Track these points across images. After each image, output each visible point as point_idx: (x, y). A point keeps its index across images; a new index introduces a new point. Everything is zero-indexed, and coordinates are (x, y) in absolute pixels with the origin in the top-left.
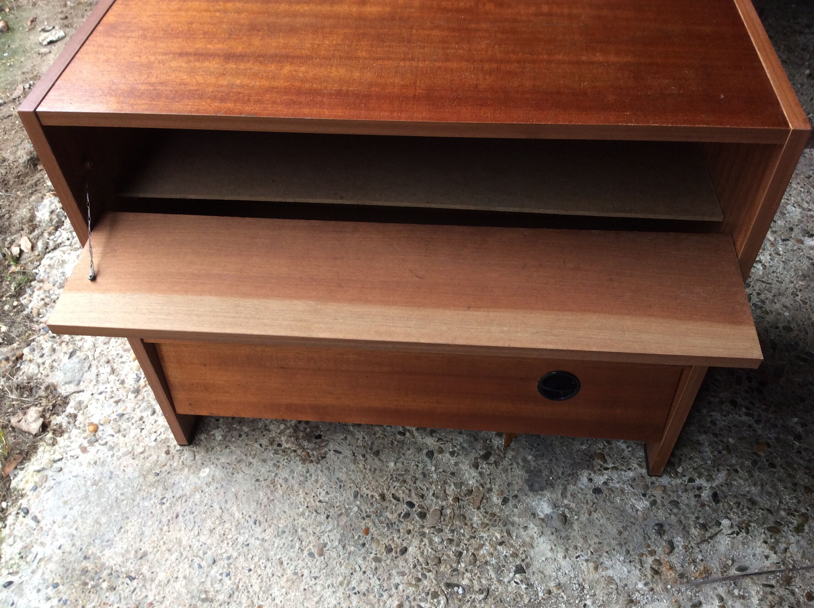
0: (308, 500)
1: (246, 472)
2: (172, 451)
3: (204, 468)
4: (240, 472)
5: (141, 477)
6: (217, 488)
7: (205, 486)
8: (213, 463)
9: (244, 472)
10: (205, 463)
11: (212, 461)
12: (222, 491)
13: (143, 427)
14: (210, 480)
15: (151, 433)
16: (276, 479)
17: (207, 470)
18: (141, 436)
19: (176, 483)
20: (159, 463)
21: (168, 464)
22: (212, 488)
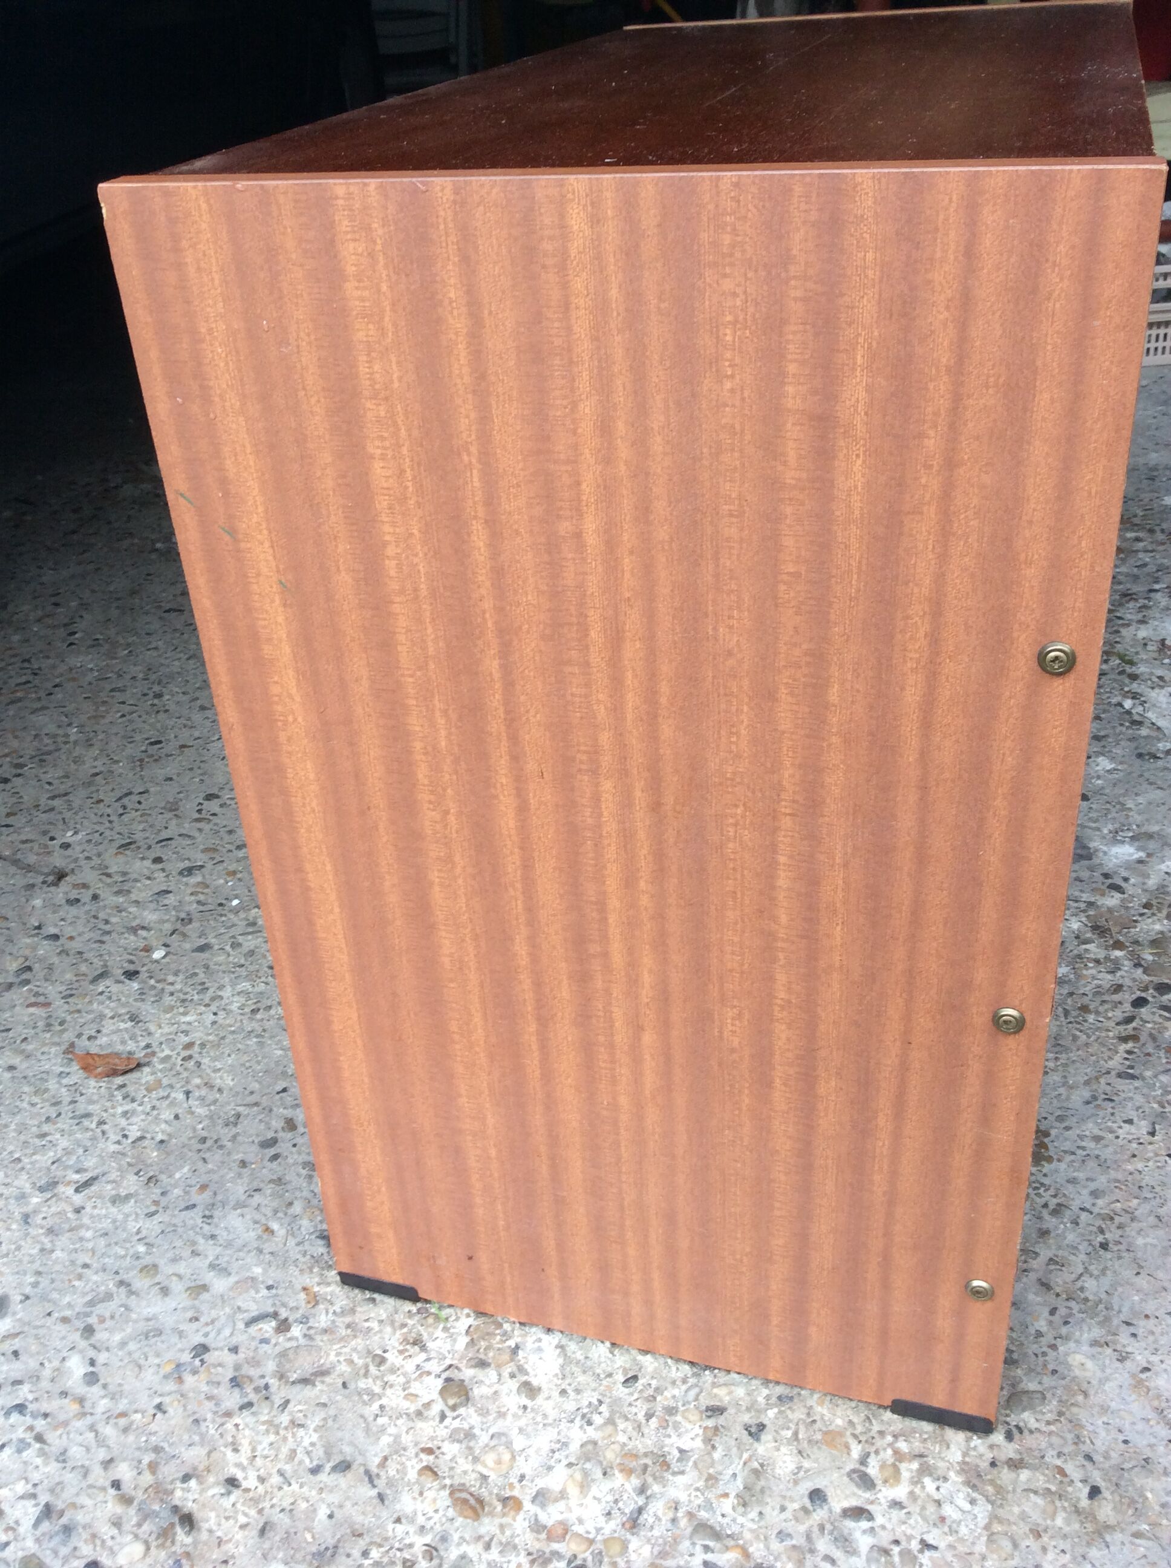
0: (1151, 1155)
1: (1080, 1270)
2: (1010, 1450)
3: (1069, 1367)
4: (1079, 1284)
5: (1108, 1538)
6: (1134, 1335)
7: (1128, 1364)
8: (1053, 1347)
9: (1081, 1275)
10: (1051, 1367)
11: (1045, 1349)
12: (1142, 1323)
13: (915, 1545)
14: (1108, 1351)
15: (943, 1519)
16: (1096, 1210)
17: (1076, 1359)
18: (951, 1547)
19: (1121, 1438)
20: (1053, 1488)
21: (1059, 1462)
22: (1132, 1346)
